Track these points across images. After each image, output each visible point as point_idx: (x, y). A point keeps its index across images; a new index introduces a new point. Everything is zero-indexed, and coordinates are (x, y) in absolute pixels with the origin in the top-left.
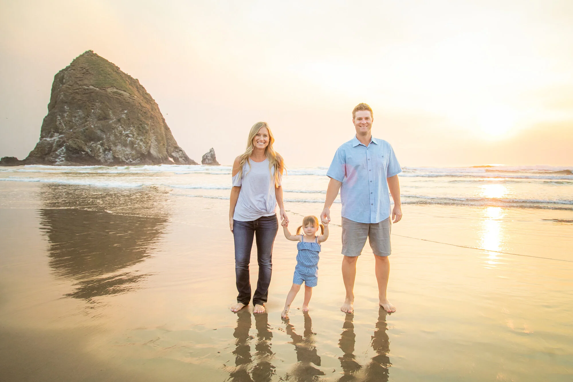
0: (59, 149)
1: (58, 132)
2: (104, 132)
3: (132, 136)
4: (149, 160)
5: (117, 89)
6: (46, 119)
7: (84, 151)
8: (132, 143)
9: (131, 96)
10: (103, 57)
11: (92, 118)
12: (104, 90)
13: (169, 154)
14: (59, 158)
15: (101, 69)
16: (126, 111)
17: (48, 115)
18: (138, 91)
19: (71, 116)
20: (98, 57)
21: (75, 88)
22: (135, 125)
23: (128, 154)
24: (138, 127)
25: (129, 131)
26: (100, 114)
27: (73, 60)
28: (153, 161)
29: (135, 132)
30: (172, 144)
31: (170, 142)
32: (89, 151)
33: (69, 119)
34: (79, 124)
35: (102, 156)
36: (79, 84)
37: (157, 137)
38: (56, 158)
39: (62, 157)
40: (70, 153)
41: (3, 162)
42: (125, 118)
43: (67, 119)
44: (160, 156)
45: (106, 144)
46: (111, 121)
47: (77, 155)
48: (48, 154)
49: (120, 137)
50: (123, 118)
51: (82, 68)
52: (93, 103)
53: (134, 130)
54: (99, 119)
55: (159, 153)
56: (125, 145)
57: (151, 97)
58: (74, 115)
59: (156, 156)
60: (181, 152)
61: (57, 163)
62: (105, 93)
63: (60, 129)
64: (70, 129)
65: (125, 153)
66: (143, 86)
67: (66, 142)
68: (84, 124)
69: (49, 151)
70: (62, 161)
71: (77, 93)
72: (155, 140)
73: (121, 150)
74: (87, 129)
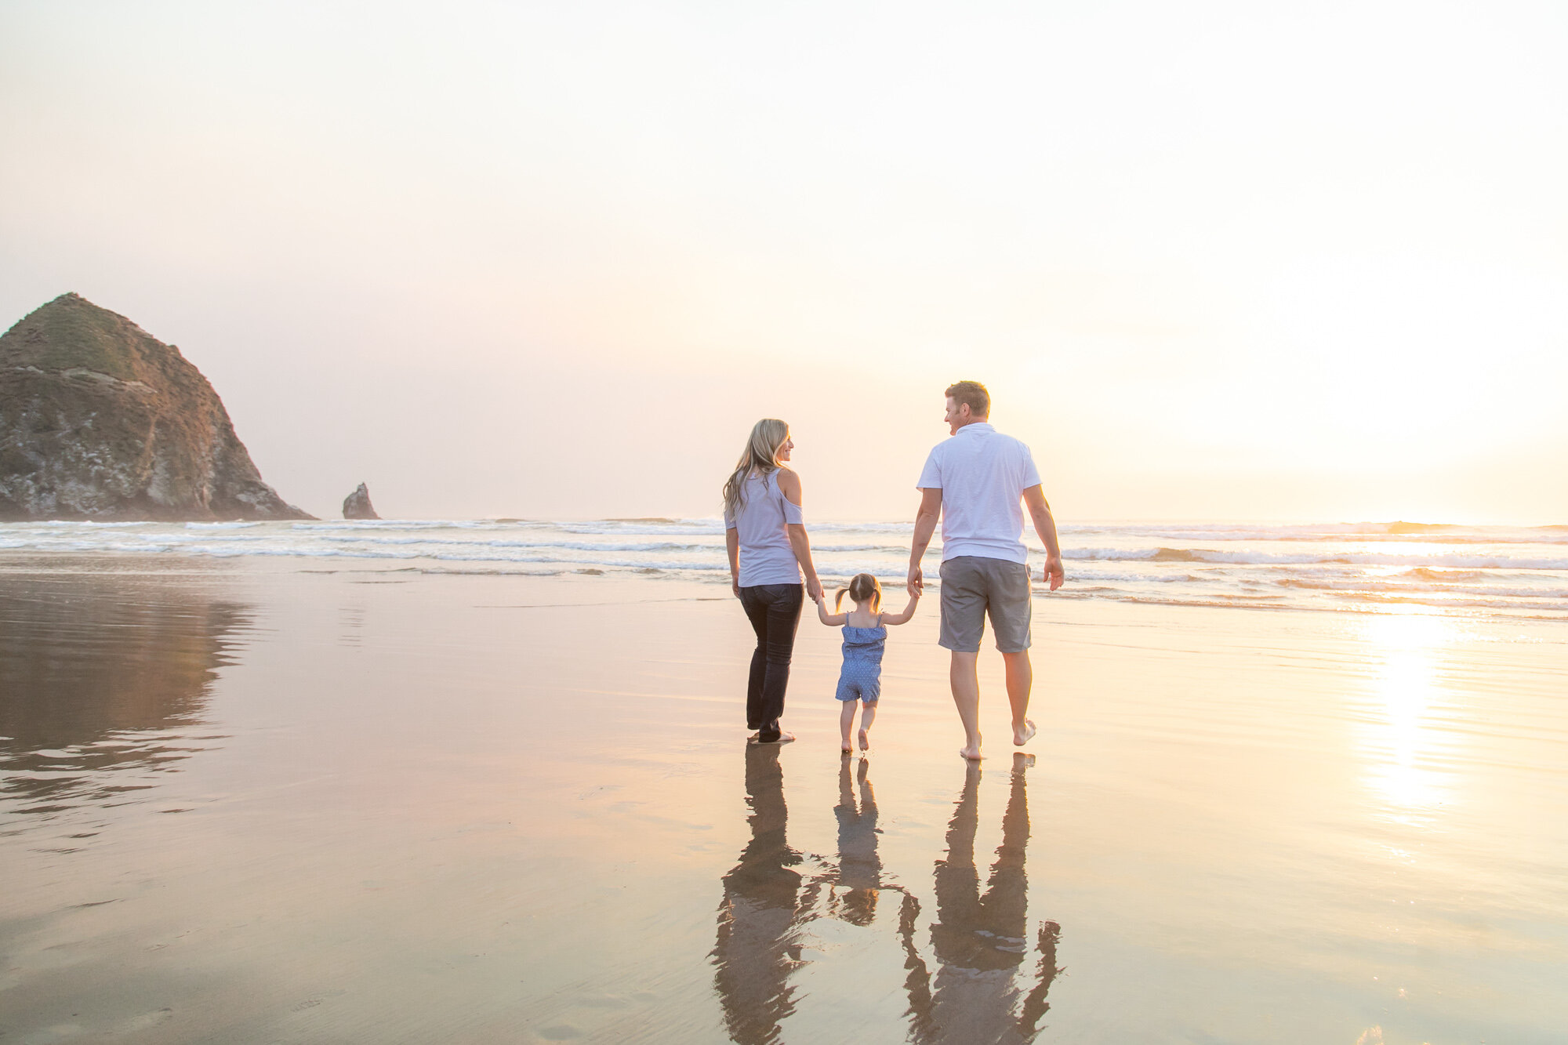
2: (45, 455)
3: (100, 461)
5: (89, 370)
8: (101, 476)
9: (116, 383)
11: (22, 427)
12: (55, 373)
16: (94, 414)
22: (113, 441)
23: (90, 498)
24: (119, 445)
25: (97, 451)
26: (38, 420)
28: (151, 513)
29: (109, 454)
32: (6, 492)
35: (33, 502)
36: (10, 363)
37: (170, 464)
42: (91, 427)
44: (171, 501)
45: (44, 479)
46: (60, 434)
49: (75, 465)
50: (85, 427)
52: (27, 399)
53: (108, 449)
54: (38, 431)
56: (86, 480)
59: (161, 500)
62: (55, 378)
65: (83, 495)
73: (74, 489)
74: (8, 449)
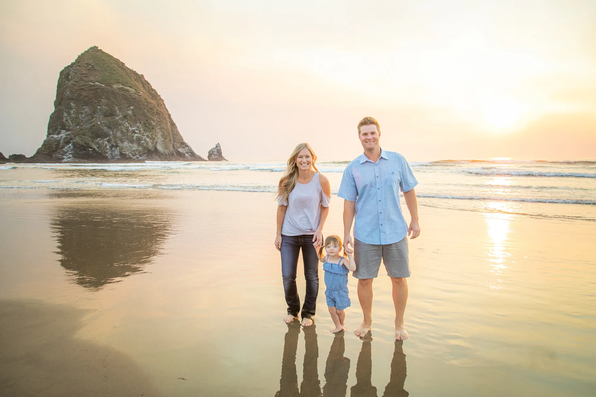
0: (66, 146)
1: (65, 129)
2: (111, 128)
3: (138, 132)
4: (156, 156)
5: (123, 85)
6: (53, 116)
7: (91, 148)
8: (139, 140)
9: (136, 92)
10: (108, 53)
11: (98, 114)
12: (110, 86)
13: (175, 149)
14: (66, 155)
15: (107, 65)
16: (132, 108)
17: (55, 112)
18: (143, 86)
19: (78, 113)
20: (103, 53)
21: (81, 85)
22: (142, 121)
23: (135, 150)
24: (145, 124)
25: (136, 127)
26: (105, 110)
27: (78, 57)
28: (160, 157)
29: (141, 128)
30: (178, 140)
31: (176, 138)
32: (96, 148)
33: (76, 116)
34: (85, 121)
35: (109, 153)
36: (85, 80)
37: (163, 133)
38: (63, 155)
39: (69, 154)
40: (77, 149)
41: (11, 160)
42: (132, 114)
43: (73, 115)
44: (167, 152)
45: (113, 141)
46: (118, 118)
47: (85, 152)
48: (56, 150)
49: (126, 133)
50: (129, 114)
51: (87, 65)
52: (99, 99)
53: (140, 126)
54: (106, 116)
55: (166, 148)
56: (132, 141)
57: (156, 93)
58: (80, 112)
59: (163, 152)
60: (188, 148)
61: (65, 160)
62: (111, 89)
63: (67, 126)
64: (78, 125)
65: (132, 149)
66: (149, 82)
67: (74, 139)
68: (90, 121)
69: (56, 148)
70: (70, 158)
71: (82, 89)
72: (162, 136)
73: (127, 146)
74: (94, 126)
